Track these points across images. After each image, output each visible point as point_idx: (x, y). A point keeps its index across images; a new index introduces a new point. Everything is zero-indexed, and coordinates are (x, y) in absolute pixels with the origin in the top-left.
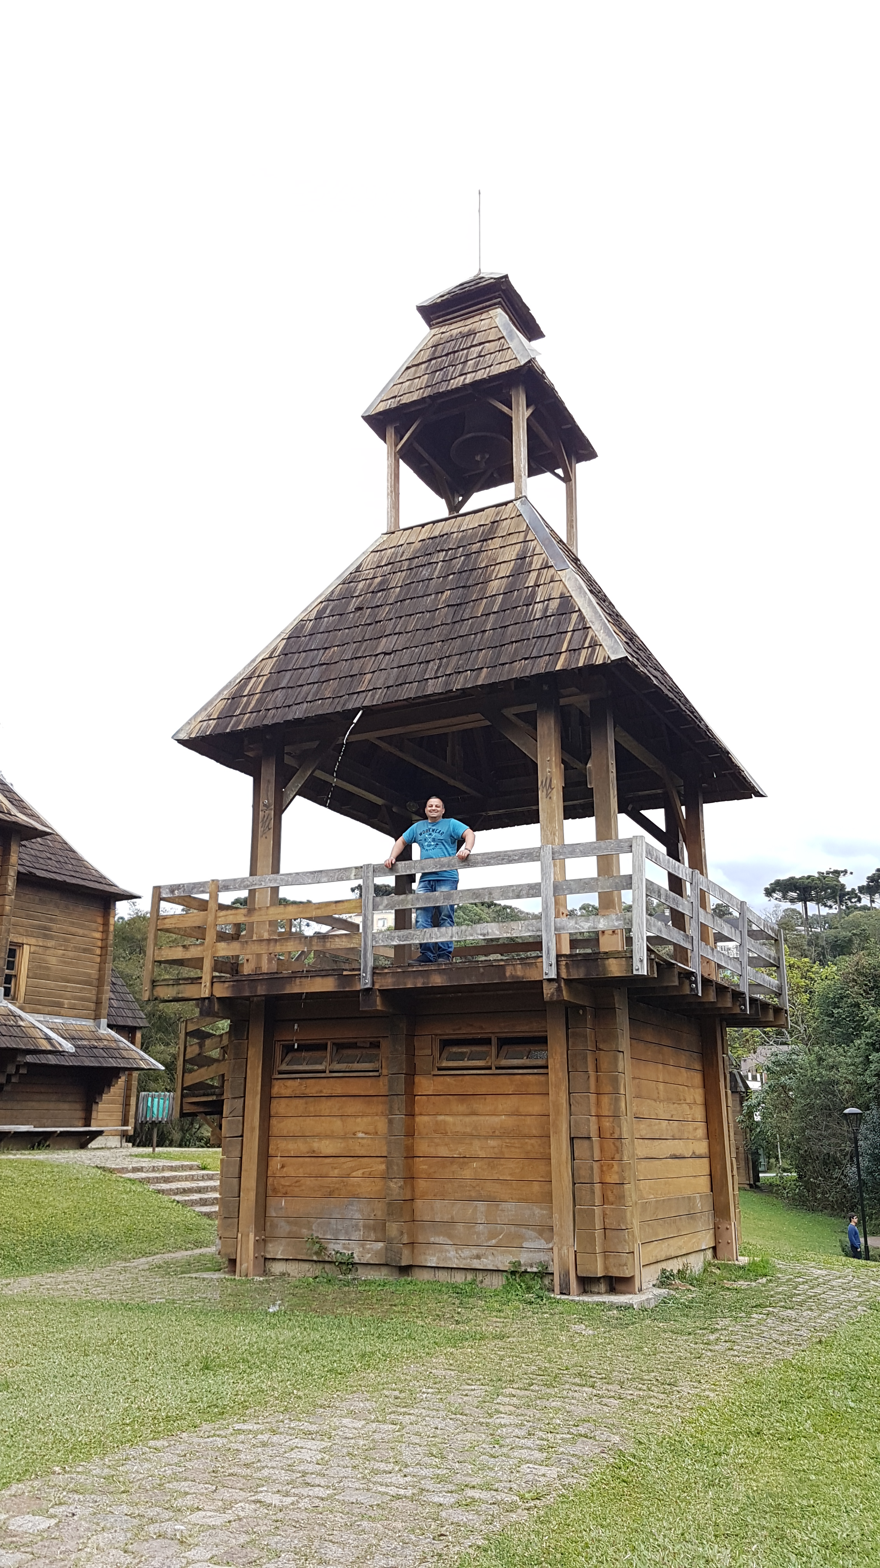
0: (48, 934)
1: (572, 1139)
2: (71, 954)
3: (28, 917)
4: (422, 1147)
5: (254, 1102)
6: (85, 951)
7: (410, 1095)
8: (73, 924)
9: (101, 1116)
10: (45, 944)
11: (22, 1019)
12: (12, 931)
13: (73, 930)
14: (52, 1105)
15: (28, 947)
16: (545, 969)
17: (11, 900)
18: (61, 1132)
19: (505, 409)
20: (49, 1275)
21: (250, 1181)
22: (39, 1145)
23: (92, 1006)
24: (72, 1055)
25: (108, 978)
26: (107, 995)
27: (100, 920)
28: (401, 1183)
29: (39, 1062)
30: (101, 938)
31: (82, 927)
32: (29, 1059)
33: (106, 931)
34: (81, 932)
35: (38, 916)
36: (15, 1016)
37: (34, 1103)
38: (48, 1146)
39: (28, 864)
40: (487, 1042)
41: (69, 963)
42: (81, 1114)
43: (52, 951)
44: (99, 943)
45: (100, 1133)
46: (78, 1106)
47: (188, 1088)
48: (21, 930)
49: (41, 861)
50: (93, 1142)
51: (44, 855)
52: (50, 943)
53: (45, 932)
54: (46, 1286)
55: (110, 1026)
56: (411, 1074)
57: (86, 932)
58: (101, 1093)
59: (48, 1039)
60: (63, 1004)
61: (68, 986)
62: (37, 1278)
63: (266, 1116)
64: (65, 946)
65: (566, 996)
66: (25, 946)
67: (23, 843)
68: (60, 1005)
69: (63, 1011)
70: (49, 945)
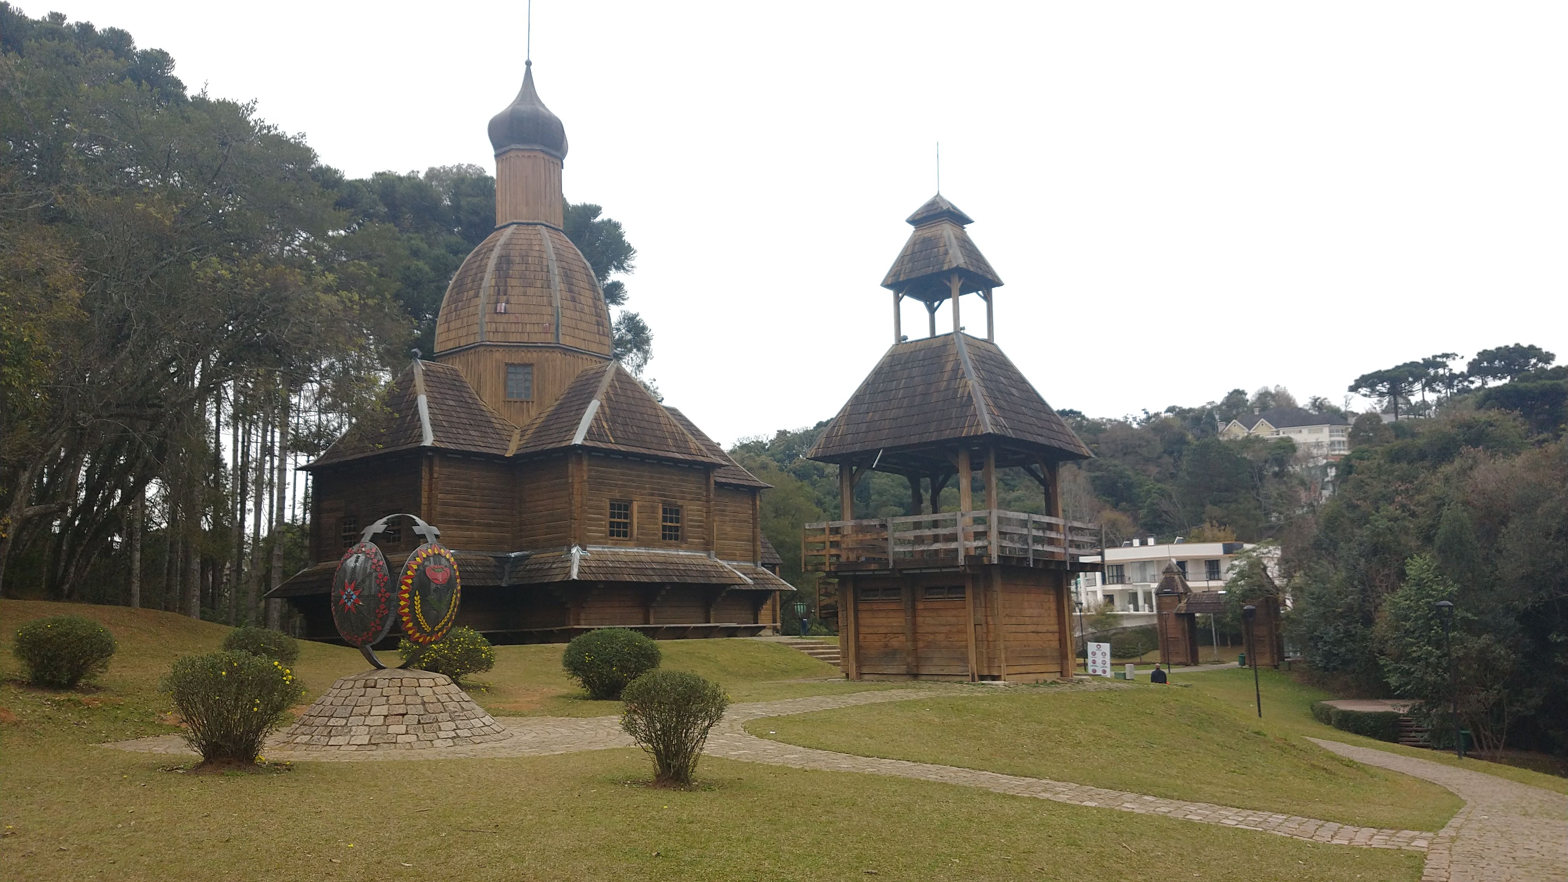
0: (726, 514)
1: (975, 625)
2: (736, 524)
4: (920, 630)
5: (851, 613)
6: (744, 522)
7: (914, 610)
8: (736, 506)
9: (762, 618)
10: (723, 520)
11: (725, 568)
13: (737, 509)
14: (739, 613)
15: (716, 522)
16: (960, 561)
17: (712, 499)
18: (744, 627)
19: (948, 284)
21: (852, 643)
23: (751, 554)
24: (751, 584)
25: (759, 538)
26: (760, 549)
27: (751, 503)
28: (912, 643)
29: (738, 590)
30: (753, 515)
31: (741, 508)
32: (731, 588)
33: (755, 511)
34: (741, 510)
35: (719, 504)
36: (722, 566)
37: (729, 611)
40: (943, 588)
41: (737, 530)
42: (752, 617)
43: (727, 523)
44: (752, 518)
45: (764, 627)
46: (751, 612)
47: (823, 607)
50: (760, 633)
52: (727, 519)
53: (724, 513)
55: (763, 565)
56: (914, 601)
58: (762, 604)
59: (738, 576)
60: (738, 554)
61: (737, 543)
63: (856, 618)
64: (734, 519)
65: (968, 571)
67: (714, 471)
68: (734, 555)
69: (737, 558)
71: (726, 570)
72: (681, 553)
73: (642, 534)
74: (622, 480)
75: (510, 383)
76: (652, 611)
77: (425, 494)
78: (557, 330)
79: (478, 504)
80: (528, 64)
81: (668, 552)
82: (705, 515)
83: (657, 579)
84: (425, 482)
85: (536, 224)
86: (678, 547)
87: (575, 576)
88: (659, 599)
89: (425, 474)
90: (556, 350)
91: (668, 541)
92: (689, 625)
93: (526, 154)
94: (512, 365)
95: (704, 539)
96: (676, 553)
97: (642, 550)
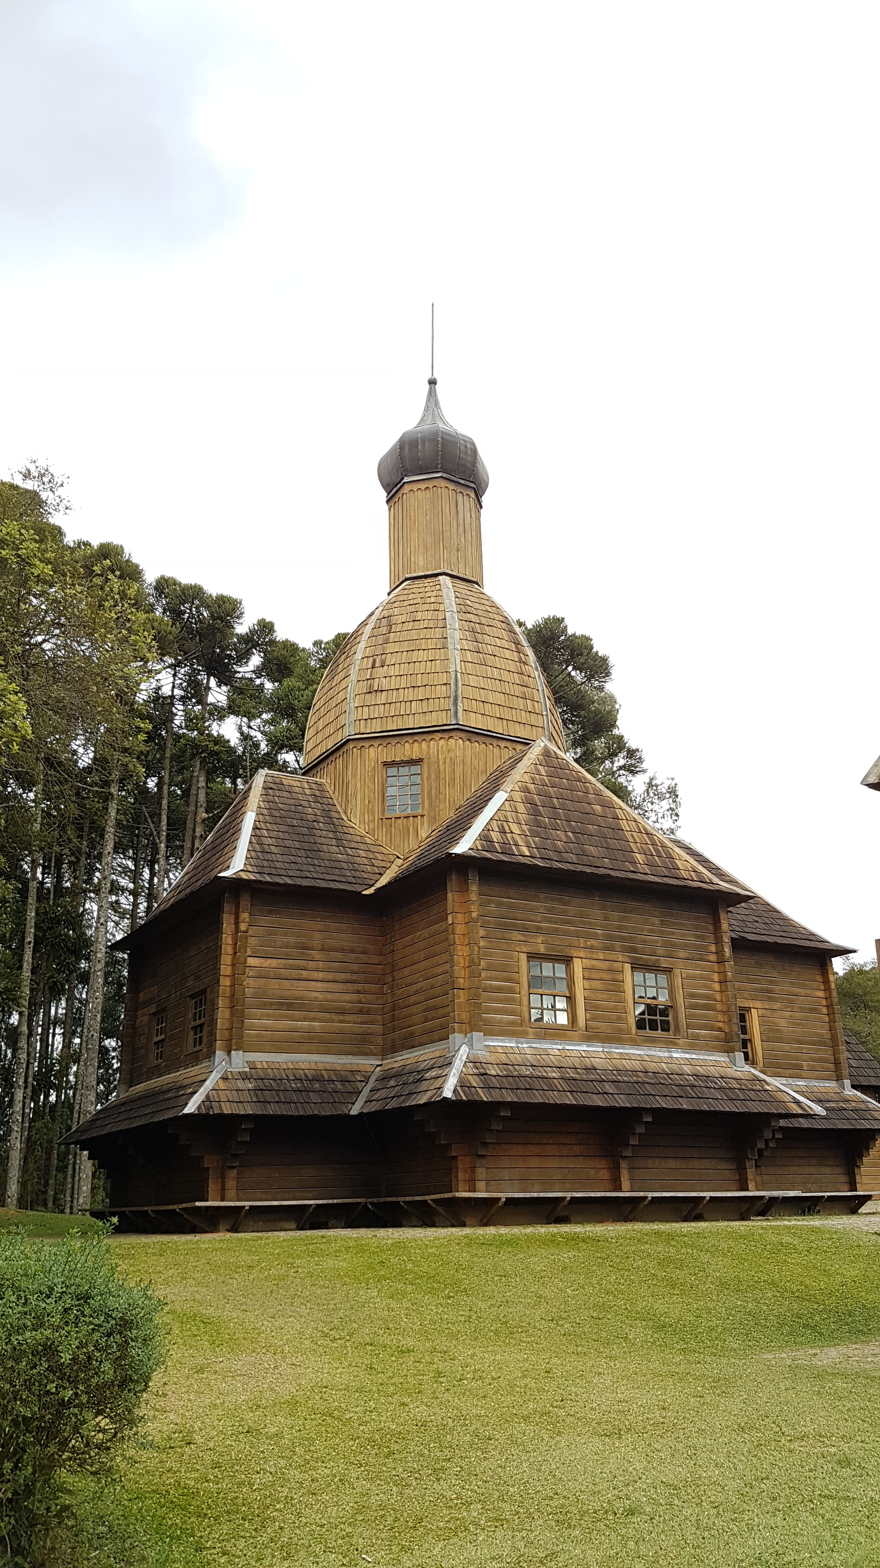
0: (772, 996)
2: (797, 1014)
3: (749, 981)
6: (812, 1010)
8: (793, 984)
9: (865, 1180)
10: (771, 1007)
11: (768, 1084)
12: (738, 996)
13: (796, 990)
14: (813, 1170)
15: (755, 1010)
17: (731, 966)
18: (826, 1197)
20: (854, 1346)
22: (809, 1210)
23: (832, 1066)
24: (823, 1118)
25: (842, 1038)
26: (844, 1055)
27: (819, 978)
29: (792, 1126)
30: (824, 997)
31: (803, 987)
32: (783, 1123)
33: (827, 989)
34: (803, 992)
35: (758, 980)
36: (760, 1081)
37: (795, 1168)
38: (819, 1211)
39: (738, 929)
41: (799, 1024)
42: (843, 1178)
43: (778, 1014)
44: (824, 1002)
45: (869, 1198)
46: (839, 1170)
48: (746, 994)
49: (750, 925)
50: (863, 1207)
51: (750, 919)
52: (776, 1006)
53: (767, 995)
54: (855, 1359)
55: (854, 1087)
57: (809, 992)
58: (861, 1157)
59: (798, 1103)
60: (802, 1066)
61: (802, 1047)
62: (842, 1349)
64: (790, 1007)
66: (752, 1010)
67: (728, 909)
68: (800, 1068)
69: (804, 1074)
70: (775, 1008)
71: (768, 1088)
72: (675, 1055)
73: (593, 1019)
74: (549, 921)
75: (390, 791)
76: (623, 1164)
77: (226, 959)
78: (455, 704)
79: (321, 975)
80: (432, 382)
81: (650, 1053)
82: (717, 986)
83: (623, 1102)
84: (227, 939)
85: (436, 575)
86: (671, 1044)
87: (448, 1093)
88: (634, 1141)
89: (227, 926)
90: (453, 734)
91: (648, 1032)
92: (702, 1194)
93: (423, 486)
94: (393, 764)
95: (720, 1029)
96: (666, 1054)
97: (597, 1048)
